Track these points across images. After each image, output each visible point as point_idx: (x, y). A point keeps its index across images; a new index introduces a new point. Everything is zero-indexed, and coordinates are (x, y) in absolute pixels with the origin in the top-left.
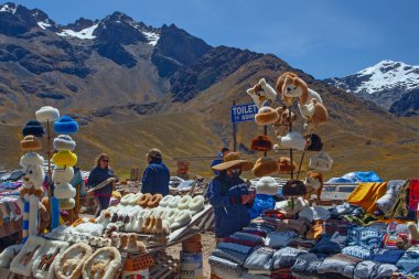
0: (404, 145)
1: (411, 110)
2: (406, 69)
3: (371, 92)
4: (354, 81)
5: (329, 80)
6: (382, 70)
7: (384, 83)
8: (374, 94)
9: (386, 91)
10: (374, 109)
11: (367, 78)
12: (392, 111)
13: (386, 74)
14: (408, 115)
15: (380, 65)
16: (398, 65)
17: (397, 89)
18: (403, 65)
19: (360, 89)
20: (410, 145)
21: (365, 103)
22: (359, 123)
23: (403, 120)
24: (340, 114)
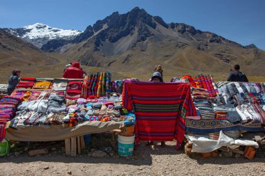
0: (49, 66)
1: (52, 49)
2: (49, 29)
3: (31, 38)
4: (22, 31)
5: (6, 29)
6: (37, 27)
7: (38, 34)
8: (32, 40)
9: (39, 39)
10: (32, 47)
11: (29, 31)
12: (42, 49)
13: (39, 30)
14: (50, 51)
15: (36, 25)
16: (45, 26)
17: (45, 39)
18: (48, 27)
19: (25, 36)
20: (50, 66)
21: (28, 44)
22: (24, 54)
23: (47, 54)
24: (13, 48)
